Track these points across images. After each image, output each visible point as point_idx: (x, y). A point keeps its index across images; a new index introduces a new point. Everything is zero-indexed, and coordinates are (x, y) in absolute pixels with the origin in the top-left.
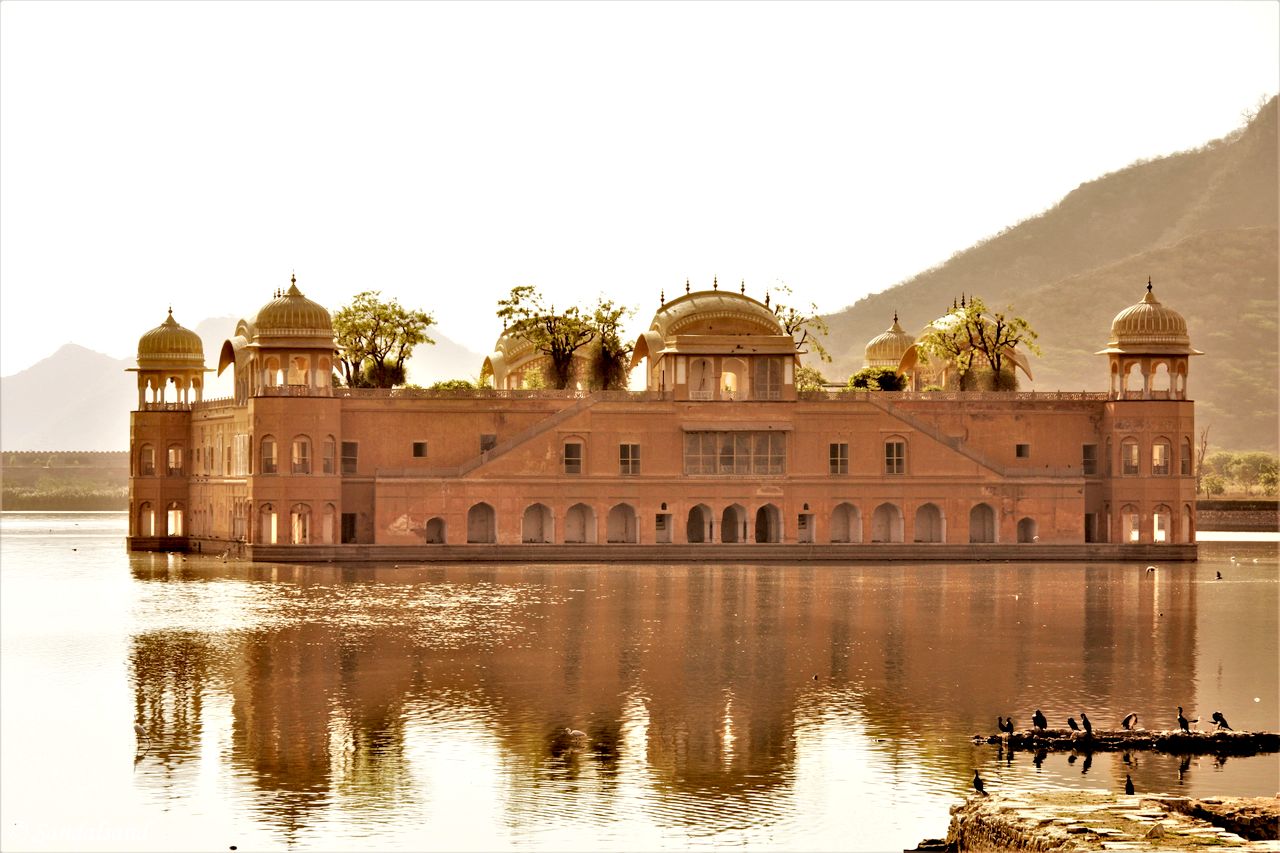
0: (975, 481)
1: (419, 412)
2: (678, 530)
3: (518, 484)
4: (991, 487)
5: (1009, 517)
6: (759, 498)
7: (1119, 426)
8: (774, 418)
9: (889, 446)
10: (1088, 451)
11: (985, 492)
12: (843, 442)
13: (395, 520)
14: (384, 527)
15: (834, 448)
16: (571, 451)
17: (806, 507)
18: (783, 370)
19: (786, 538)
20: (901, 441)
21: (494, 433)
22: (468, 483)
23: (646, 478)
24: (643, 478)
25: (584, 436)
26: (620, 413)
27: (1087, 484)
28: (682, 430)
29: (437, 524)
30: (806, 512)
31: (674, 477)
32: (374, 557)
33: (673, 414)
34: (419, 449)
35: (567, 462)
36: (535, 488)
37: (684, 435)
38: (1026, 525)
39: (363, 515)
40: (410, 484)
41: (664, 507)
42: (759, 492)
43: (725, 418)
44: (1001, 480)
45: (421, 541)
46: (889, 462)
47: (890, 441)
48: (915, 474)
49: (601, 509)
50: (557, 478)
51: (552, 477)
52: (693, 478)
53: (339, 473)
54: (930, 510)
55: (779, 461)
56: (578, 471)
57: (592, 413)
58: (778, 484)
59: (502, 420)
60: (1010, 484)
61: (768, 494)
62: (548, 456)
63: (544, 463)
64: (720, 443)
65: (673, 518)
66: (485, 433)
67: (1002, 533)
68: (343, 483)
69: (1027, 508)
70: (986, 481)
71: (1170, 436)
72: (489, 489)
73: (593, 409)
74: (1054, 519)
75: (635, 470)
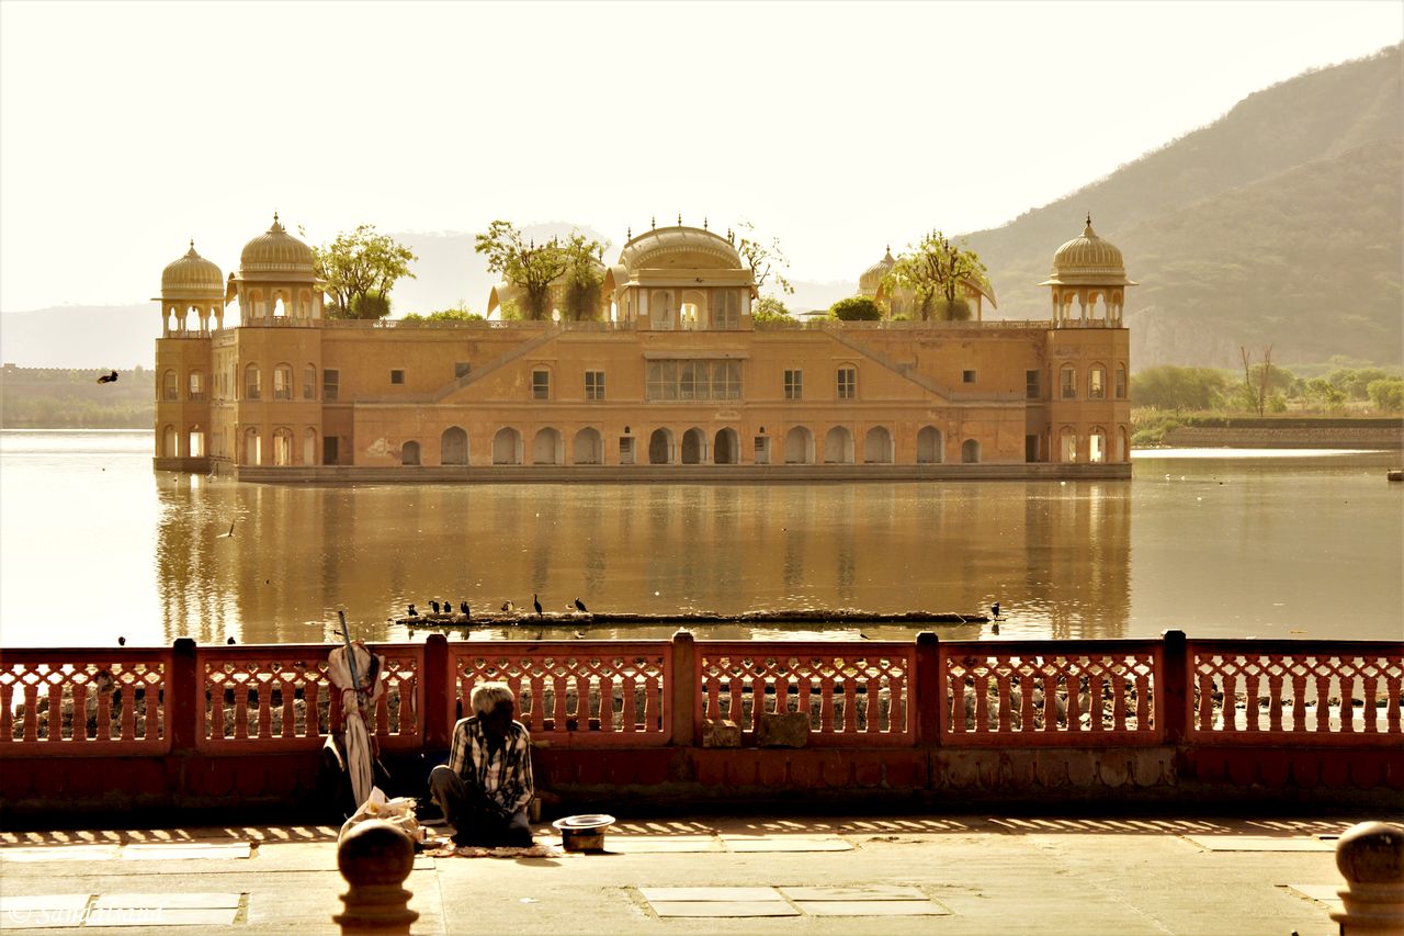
0: (921, 405)
1: (396, 341)
2: (640, 452)
3: (488, 409)
4: (938, 411)
5: (954, 438)
6: (718, 422)
7: (1058, 353)
8: (733, 347)
9: (841, 373)
10: (1031, 376)
11: (932, 416)
12: (798, 369)
13: (372, 442)
14: (363, 449)
15: (788, 374)
16: (540, 378)
17: (762, 430)
18: (740, 302)
19: (743, 460)
20: (852, 368)
21: (467, 361)
22: (442, 409)
23: (611, 403)
24: (606, 403)
25: (552, 364)
26: (584, 343)
27: (1028, 407)
28: (644, 358)
29: (412, 447)
30: (762, 435)
31: (636, 403)
32: (351, 477)
33: (635, 343)
34: (397, 377)
35: (536, 389)
36: (505, 413)
37: (646, 364)
38: (970, 446)
39: (344, 438)
40: (387, 409)
41: (627, 430)
42: (718, 417)
43: (685, 347)
44: (946, 405)
45: (397, 463)
46: (842, 388)
47: (841, 368)
48: (867, 398)
49: (568, 431)
50: (526, 403)
51: (519, 403)
52: (654, 403)
53: (319, 399)
54: (881, 433)
55: (737, 387)
56: (546, 398)
57: (558, 342)
58: (736, 409)
59: (476, 350)
60: (954, 408)
61: (725, 418)
62: (518, 383)
63: (513, 390)
64: (680, 370)
65: (635, 441)
66: (460, 361)
67: (948, 453)
68: (324, 408)
69: (971, 430)
70: (933, 405)
71: (1106, 363)
72: (462, 414)
73: (559, 338)
74: (996, 441)
75: (600, 397)
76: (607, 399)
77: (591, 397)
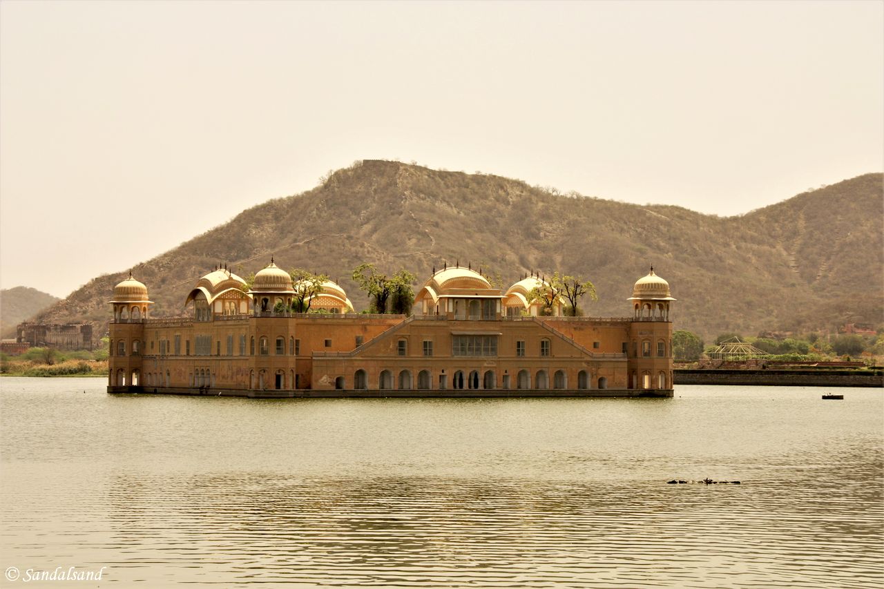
0: (580, 360)
1: (327, 325)
2: (448, 384)
3: (377, 360)
4: (587, 362)
5: (595, 376)
7: (641, 334)
8: (491, 330)
9: (543, 343)
10: (624, 344)
11: (584, 365)
12: (523, 340)
13: (321, 377)
14: (317, 381)
15: (519, 343)
16: (401, 344)
18: (496, 308)
19: (497, 387)
20: (547, 340)
22: (356, 360)
23: (436, 357)
25: (407, 337)
26: (422, 326)
28: (452, 334)
29: (339, 380)
30: (506, 374)
31: (447, 357)
32: (311, 396)
33: (447, 326)
34: (327, 343)
35: (400, 350)
36: (385, 362)
37: (452, 337)
38: (601, 380)
40: (329, 360)
41: (443, 371)
42: (486, 365)
43: (470, 328)
44: (592, 359)
45: (334, 388)
46: (543, 350)
47: (542, 340)
49: (414, 373)
50: (395, 357)
51: (392, 357)
52: (456, 357)
53: (295, 355)
54: (559, 374)
55: (493, 350)
56: (404, 354)
57: (411, 326)
58: (495, 361)
59: (366, 329)
60: (595, 361)
61: (489, 365)
62: (391, 347)
63: (389, 350)
64: (468, 340)
65: (447, 377)
66: (358, 335)
67: (591, 384)
68: (296, 359)
69: (602, 372)
70: (585, 359)
72: (364, 363)
74: (614, 378)
75: (430, 354)
76: (434, 356)
77: (426, 354)
